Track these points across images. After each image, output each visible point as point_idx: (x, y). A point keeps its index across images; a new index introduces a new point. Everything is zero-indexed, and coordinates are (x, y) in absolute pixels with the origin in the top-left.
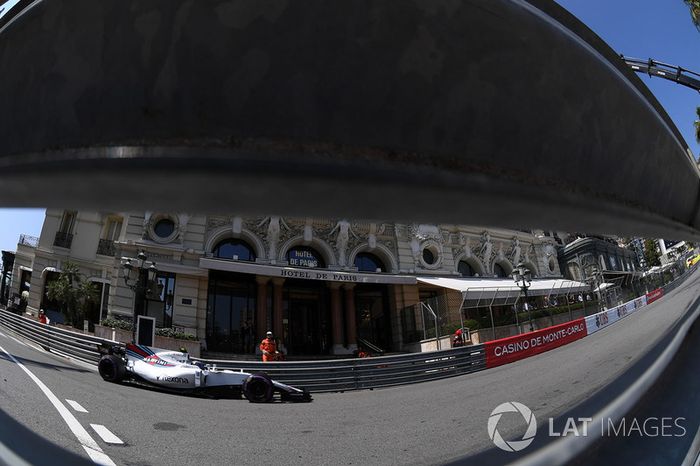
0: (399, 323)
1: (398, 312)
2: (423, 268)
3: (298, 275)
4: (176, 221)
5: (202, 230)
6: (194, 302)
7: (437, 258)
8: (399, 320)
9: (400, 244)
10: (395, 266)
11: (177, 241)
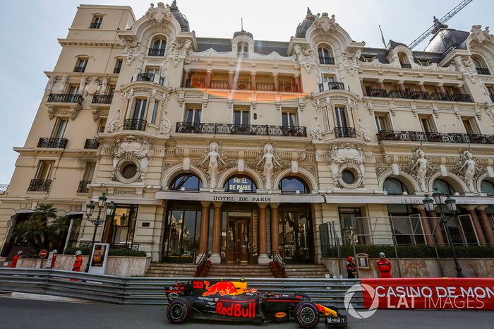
0: (318, 237)
1: (317, 226)
2: (342, 187)
3: (226, 199)
4: (137, 164)
5: (159, 170)
6: (152, 224)
7: (357, 178)
8: (318, 234)
9: (320, 167)
10: (315, 187)
11: (139, 179)
